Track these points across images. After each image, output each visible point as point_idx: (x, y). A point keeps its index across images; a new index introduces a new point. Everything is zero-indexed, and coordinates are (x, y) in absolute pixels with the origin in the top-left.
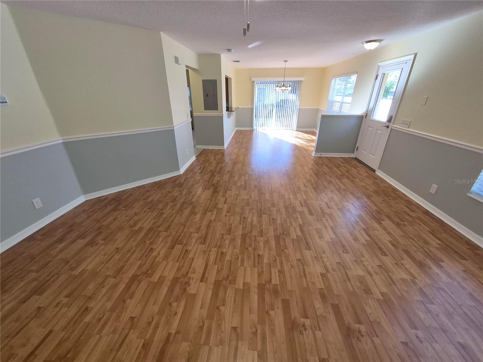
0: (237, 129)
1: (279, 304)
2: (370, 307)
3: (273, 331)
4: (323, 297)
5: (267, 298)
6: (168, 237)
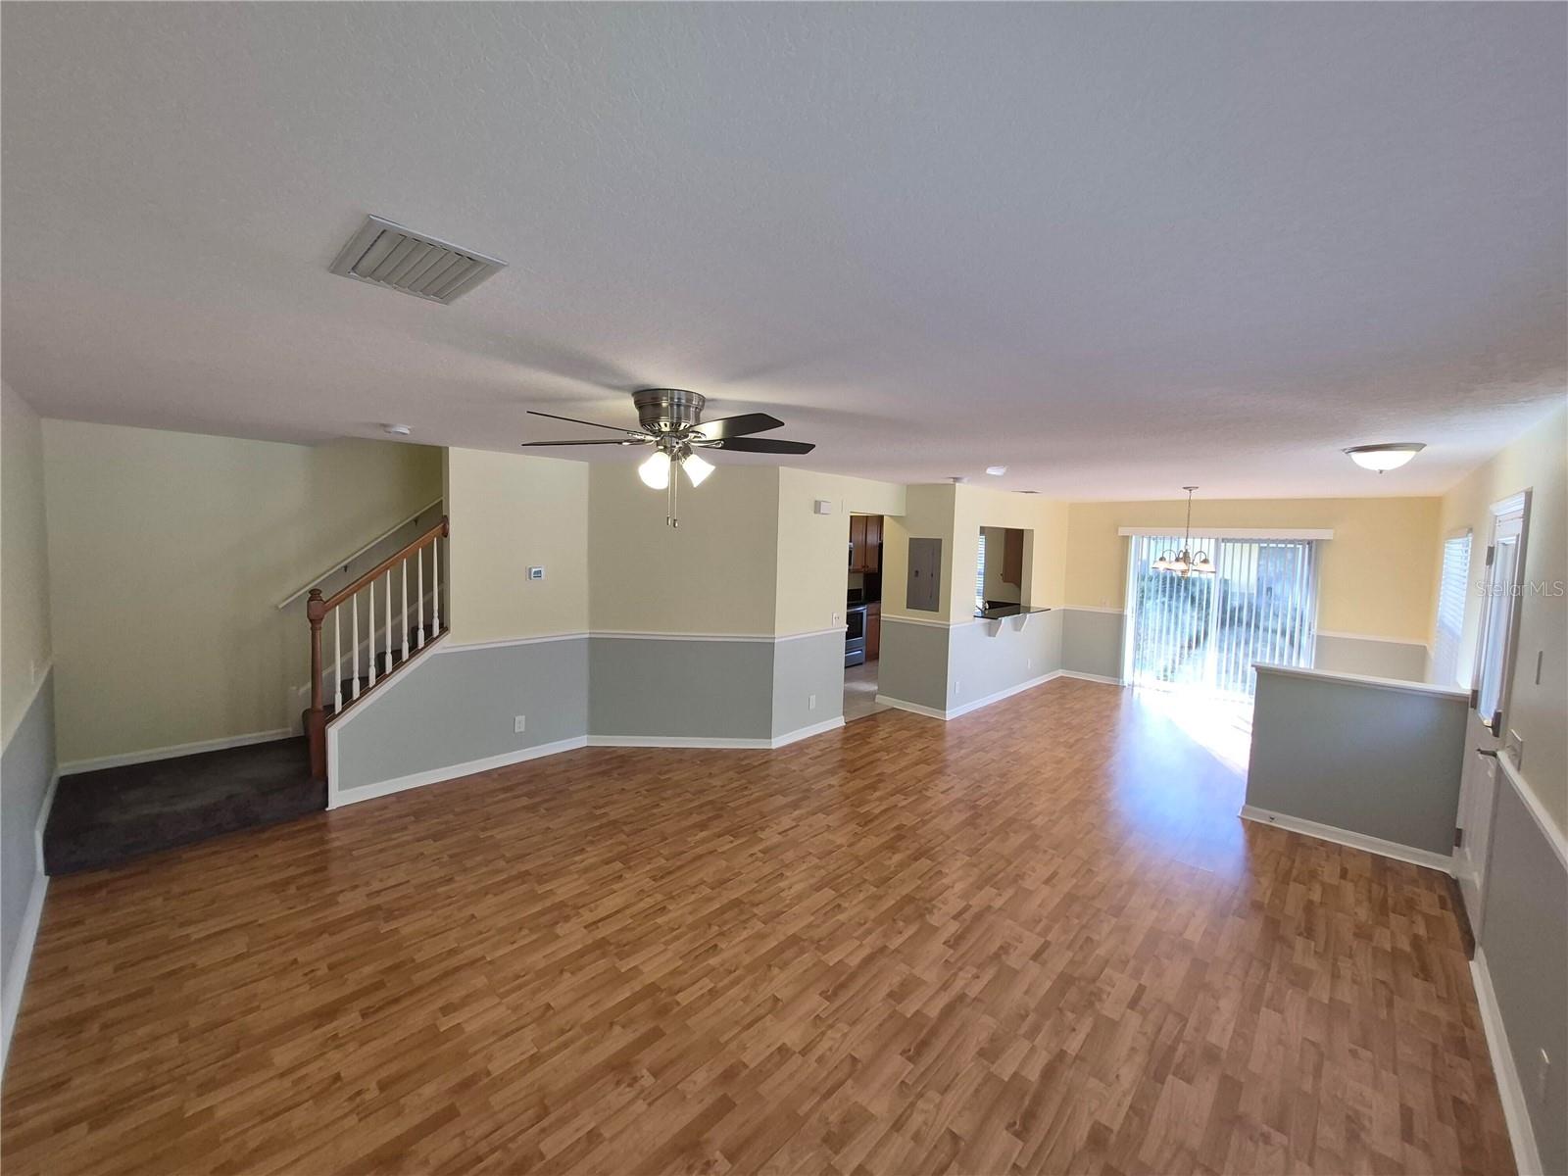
0: (1060, 673)
1: (643, 1028)
2: (793, 1162)
3: (586, 1049)
4: (728, 1076)
5: (641, 1008)
6: (622, 843)
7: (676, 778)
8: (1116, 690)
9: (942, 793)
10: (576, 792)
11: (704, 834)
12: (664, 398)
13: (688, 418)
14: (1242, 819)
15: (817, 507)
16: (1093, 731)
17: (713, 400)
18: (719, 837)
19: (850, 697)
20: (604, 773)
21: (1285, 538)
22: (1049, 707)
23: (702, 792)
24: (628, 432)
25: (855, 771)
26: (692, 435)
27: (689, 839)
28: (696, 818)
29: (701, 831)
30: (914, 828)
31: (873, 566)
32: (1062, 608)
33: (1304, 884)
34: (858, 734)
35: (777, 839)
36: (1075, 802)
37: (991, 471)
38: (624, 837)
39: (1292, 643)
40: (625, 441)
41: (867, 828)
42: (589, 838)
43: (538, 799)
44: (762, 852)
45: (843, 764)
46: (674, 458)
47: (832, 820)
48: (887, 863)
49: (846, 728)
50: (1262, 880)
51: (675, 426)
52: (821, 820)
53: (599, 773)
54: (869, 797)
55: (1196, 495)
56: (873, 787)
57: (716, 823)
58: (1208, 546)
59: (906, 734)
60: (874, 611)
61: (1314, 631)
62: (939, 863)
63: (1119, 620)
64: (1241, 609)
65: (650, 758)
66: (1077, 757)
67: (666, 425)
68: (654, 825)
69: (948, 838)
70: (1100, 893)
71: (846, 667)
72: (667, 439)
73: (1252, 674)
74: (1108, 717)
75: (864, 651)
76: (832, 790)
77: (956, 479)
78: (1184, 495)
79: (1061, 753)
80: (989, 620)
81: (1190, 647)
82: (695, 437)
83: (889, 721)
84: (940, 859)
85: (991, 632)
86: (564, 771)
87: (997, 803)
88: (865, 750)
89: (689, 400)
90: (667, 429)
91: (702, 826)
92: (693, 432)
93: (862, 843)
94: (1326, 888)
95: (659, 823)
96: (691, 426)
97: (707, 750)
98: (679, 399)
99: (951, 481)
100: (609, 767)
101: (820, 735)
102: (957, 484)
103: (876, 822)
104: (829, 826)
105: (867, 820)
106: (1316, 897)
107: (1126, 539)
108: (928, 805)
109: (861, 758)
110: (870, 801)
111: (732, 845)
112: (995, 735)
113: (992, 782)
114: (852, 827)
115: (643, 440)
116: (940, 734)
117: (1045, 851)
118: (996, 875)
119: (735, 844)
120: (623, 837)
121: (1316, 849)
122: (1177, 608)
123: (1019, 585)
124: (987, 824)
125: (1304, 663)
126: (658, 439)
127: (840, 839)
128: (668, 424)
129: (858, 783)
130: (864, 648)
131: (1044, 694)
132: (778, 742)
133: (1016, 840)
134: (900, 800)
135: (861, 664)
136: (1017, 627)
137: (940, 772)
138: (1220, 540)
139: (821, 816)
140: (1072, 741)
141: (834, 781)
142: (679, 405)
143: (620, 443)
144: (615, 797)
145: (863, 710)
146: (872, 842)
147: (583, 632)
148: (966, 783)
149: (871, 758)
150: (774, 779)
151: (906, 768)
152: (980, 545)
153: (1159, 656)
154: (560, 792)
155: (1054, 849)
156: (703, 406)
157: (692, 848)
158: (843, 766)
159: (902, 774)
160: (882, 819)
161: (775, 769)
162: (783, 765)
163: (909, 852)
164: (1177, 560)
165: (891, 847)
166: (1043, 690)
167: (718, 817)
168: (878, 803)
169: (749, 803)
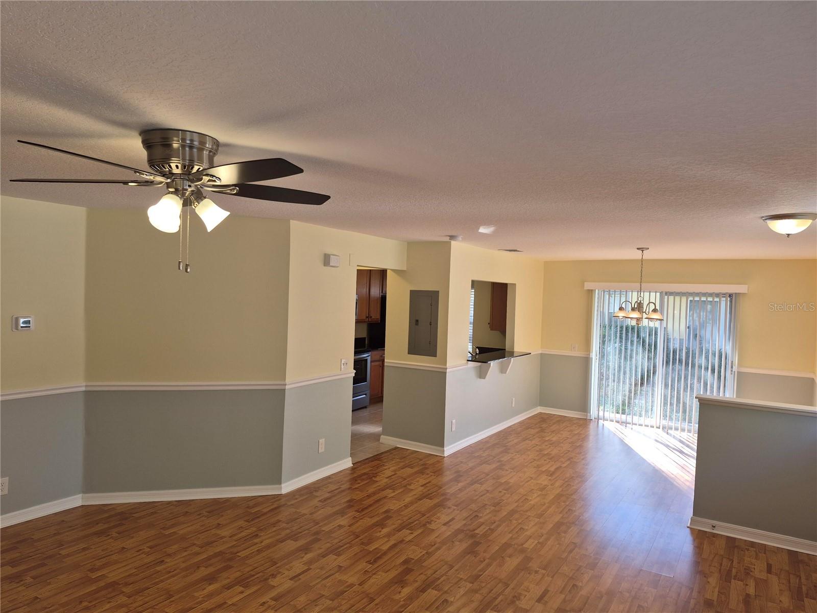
7: (181, 532)
8: (584, 423)
9: (444, 524)
10: (68, 555)
11: (212, 588)
12: (175, 139)
13: (201, 160)
14: (690, 528)
15: (326, 260)
16: (569, 459)
17: (227, 145)
18: (228, 588)
19: (356, 438)
20: (99, 534)
21: (712, 292)
22: (531, 440)
23: (209, 544)
24: (136, 171)
25: (363, 510)
26: (206, 179)
27: (196, 594)
28: (203, 572)
29: (210, 584)
30: (420, 561)
31: (376, 316)
32: (540, 352)
33: (742, 581)
34: (365, 474)
35: (288, 584)
36: (559, 525)
37: (482, 230)
38: (125, 599)
39: (719, 377)
40: (132, 182)
41: (376, 565)
42: (85, 604)
43: (23, 567)
44: (275, 599)
45: (351, 504)
46: (186, 203)
47: (343, 560)
48: (397, 597)
49: (353, 469)
50: (710, 580)
51: (187, 168)
52: (332, 561)
53: (96, 534)
54: (378, 534)
55: (648, 255)
56: (381, 524)
57: (224, 575)
58: (655, 297)
59: (409, 471)
60: (377, 358)
61: (735, 368)
62: (446, 592)
63: (586, 362)
64: (681, 350)
65: (155, 513)
66: (558, 484)
67: (177, 167)
68: (157, 583)
69: (451, 567)
70: (585, 605)
71: (353, 411)
72: (178, 181)
73: (696, 404)
74: (581, 446)
75: (368, 394)
76: (342, 531)
77: (452, 237)
78: (637, 255)
79: (544, 480)
80: (479, 364)
81: (642, 384)
82: (209, 181)
83: (392, 460)
84: (446, 588)
85: (482, 375)
86: (55, 535)
87: (492, 531)
88: (371, 490)
89: (203, 143)
90: (178, 171)
91: (211, 579)
92: (207, 175)
93: (372, 581)
94: (758, 582)
95: (162, 581)
96: (204, 170)
97: (216, 501)
98: (192, 140)
99: (447, 239)
100: (106, 526)
101: (329, 477)
102: (453, 243)
103: (386, 558)
104: (340, 567)
105: (376, 558)
106: (751, 590)
107: (590, 292)
108: (432, 537)
109: (369, 496)
110: (378, 538)
111: (242, 596)
112: (487, 468)
113: (488, 511)
114: (363, 565)
115: (152, 182)
116: (440, 470)
117: (536, 572)
118: (496, 598)
119: (245, 594)
120: (123, 599)
121: (748, 550)
122: (632, 350)
123: (503, 332)
124: (485, 552)
125: (729, 394)
126: (169, 180)
127: (351, 578)
128: (179, 165)
129: (367, 522)
130: (368, 392)
131: (527, 428)
132: (287, 487)
133: (512, 563)
134: (405, 534)
135: (365, 407)
136: (503, 370)
137: (440, 505)
138: (664, 294)
139: (332, 557)
140: (552, 469)
141: (343, 521)
142: (191, 147)
143: (126, 183)
144: (114, 557)
145: (368, 451)
146: (381, 578)
147: (79, 385)
148: (465, 514)
149: (376, 497)
150: (284, 525)
151: (412, 503)
152: (471, 296)
153: (618, 392)
154: (50, 557)
155: (544, 569)
156: (217, 150)
157: (201, 603)
158: (350, 507)
159: (409, 510)
160: (390, 555)
161: (284, 514)
162: (294, 510)
163: (416, 585)
164: (633, 309)
165: (400, 581)
166: (526, 425)
167: (228, 568)
168: (386, 539)
169: (259, 551)
